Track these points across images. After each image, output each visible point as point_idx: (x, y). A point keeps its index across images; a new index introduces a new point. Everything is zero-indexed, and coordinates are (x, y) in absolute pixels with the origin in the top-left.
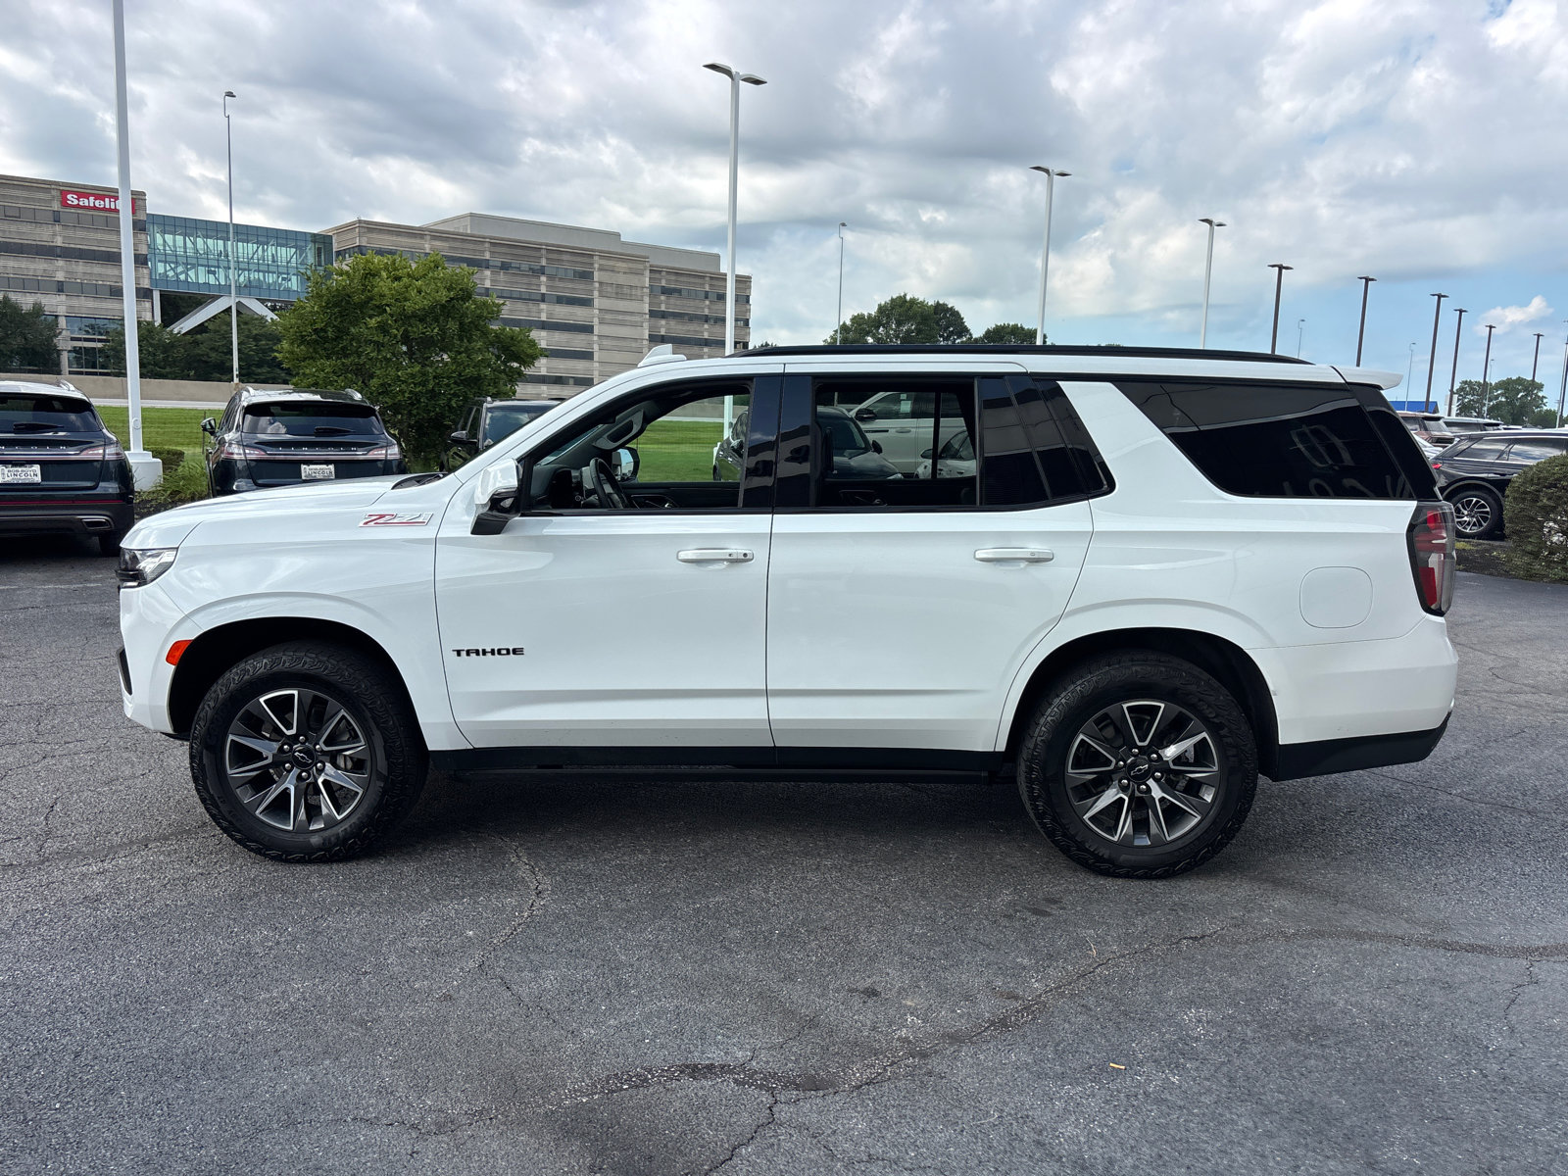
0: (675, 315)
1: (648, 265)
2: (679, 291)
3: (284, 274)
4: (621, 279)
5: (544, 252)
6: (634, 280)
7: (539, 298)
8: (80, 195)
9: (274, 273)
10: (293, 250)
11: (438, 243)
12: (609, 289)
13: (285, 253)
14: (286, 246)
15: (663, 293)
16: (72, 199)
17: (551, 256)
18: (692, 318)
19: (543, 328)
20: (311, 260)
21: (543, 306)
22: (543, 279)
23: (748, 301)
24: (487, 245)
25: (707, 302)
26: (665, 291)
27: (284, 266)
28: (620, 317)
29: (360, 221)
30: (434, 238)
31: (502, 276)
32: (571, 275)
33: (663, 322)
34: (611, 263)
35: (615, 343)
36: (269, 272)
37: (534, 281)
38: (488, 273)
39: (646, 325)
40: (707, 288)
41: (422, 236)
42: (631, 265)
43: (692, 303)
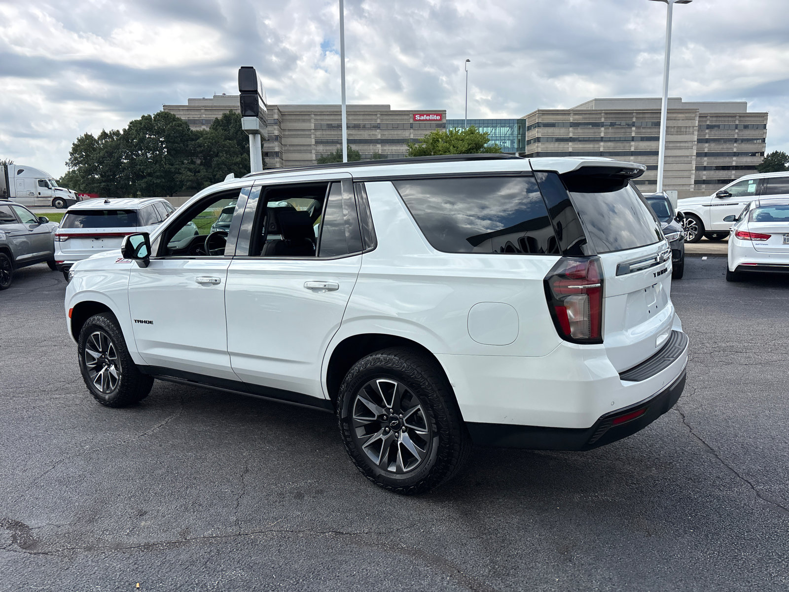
0: (714, 140)
1: (698, 113)
2: (718, 126)
3: (503, 140)
4: (680, 123)
5: (634, 114)
6: (689, 123)
7: (631, 139)
8: (421, 115)
9: (499, 140)
10: (508, 128)
11: (577, 117)
12: (672, 130)
13: (505, 130)
14: (505, 127)
15: (707, 128)
16: (418, 117)
17: (638, 116)
18: (726, 141)
19: (632, 155)
20: (516, 132)
21: (633, 143)
22: (634, 129)
23: (765, 127)
24: (603, 114)
25: (737, 131)
26: (709, 127)
27: (503, 137)
28: (678, 145)
29: (539, 110)
30: (575, 114)
31: (610, 130)
32: (650, 125)
33: (707, 145)
34: (674, 115)
35: (674, 159)
36: (496, 140)
37: (628, 130)
38: (603, 129)
39: (695, 147)
40: (737, 122)
41: (569, 114)
42: (687, 115)
43: (726, 132)
